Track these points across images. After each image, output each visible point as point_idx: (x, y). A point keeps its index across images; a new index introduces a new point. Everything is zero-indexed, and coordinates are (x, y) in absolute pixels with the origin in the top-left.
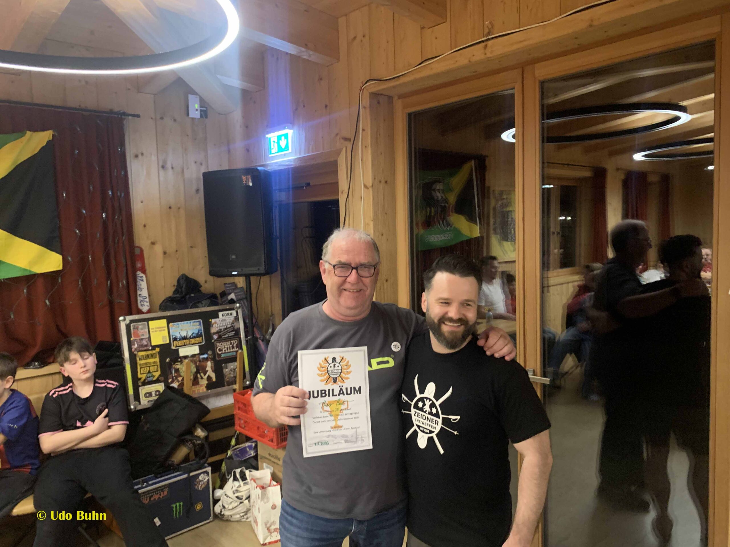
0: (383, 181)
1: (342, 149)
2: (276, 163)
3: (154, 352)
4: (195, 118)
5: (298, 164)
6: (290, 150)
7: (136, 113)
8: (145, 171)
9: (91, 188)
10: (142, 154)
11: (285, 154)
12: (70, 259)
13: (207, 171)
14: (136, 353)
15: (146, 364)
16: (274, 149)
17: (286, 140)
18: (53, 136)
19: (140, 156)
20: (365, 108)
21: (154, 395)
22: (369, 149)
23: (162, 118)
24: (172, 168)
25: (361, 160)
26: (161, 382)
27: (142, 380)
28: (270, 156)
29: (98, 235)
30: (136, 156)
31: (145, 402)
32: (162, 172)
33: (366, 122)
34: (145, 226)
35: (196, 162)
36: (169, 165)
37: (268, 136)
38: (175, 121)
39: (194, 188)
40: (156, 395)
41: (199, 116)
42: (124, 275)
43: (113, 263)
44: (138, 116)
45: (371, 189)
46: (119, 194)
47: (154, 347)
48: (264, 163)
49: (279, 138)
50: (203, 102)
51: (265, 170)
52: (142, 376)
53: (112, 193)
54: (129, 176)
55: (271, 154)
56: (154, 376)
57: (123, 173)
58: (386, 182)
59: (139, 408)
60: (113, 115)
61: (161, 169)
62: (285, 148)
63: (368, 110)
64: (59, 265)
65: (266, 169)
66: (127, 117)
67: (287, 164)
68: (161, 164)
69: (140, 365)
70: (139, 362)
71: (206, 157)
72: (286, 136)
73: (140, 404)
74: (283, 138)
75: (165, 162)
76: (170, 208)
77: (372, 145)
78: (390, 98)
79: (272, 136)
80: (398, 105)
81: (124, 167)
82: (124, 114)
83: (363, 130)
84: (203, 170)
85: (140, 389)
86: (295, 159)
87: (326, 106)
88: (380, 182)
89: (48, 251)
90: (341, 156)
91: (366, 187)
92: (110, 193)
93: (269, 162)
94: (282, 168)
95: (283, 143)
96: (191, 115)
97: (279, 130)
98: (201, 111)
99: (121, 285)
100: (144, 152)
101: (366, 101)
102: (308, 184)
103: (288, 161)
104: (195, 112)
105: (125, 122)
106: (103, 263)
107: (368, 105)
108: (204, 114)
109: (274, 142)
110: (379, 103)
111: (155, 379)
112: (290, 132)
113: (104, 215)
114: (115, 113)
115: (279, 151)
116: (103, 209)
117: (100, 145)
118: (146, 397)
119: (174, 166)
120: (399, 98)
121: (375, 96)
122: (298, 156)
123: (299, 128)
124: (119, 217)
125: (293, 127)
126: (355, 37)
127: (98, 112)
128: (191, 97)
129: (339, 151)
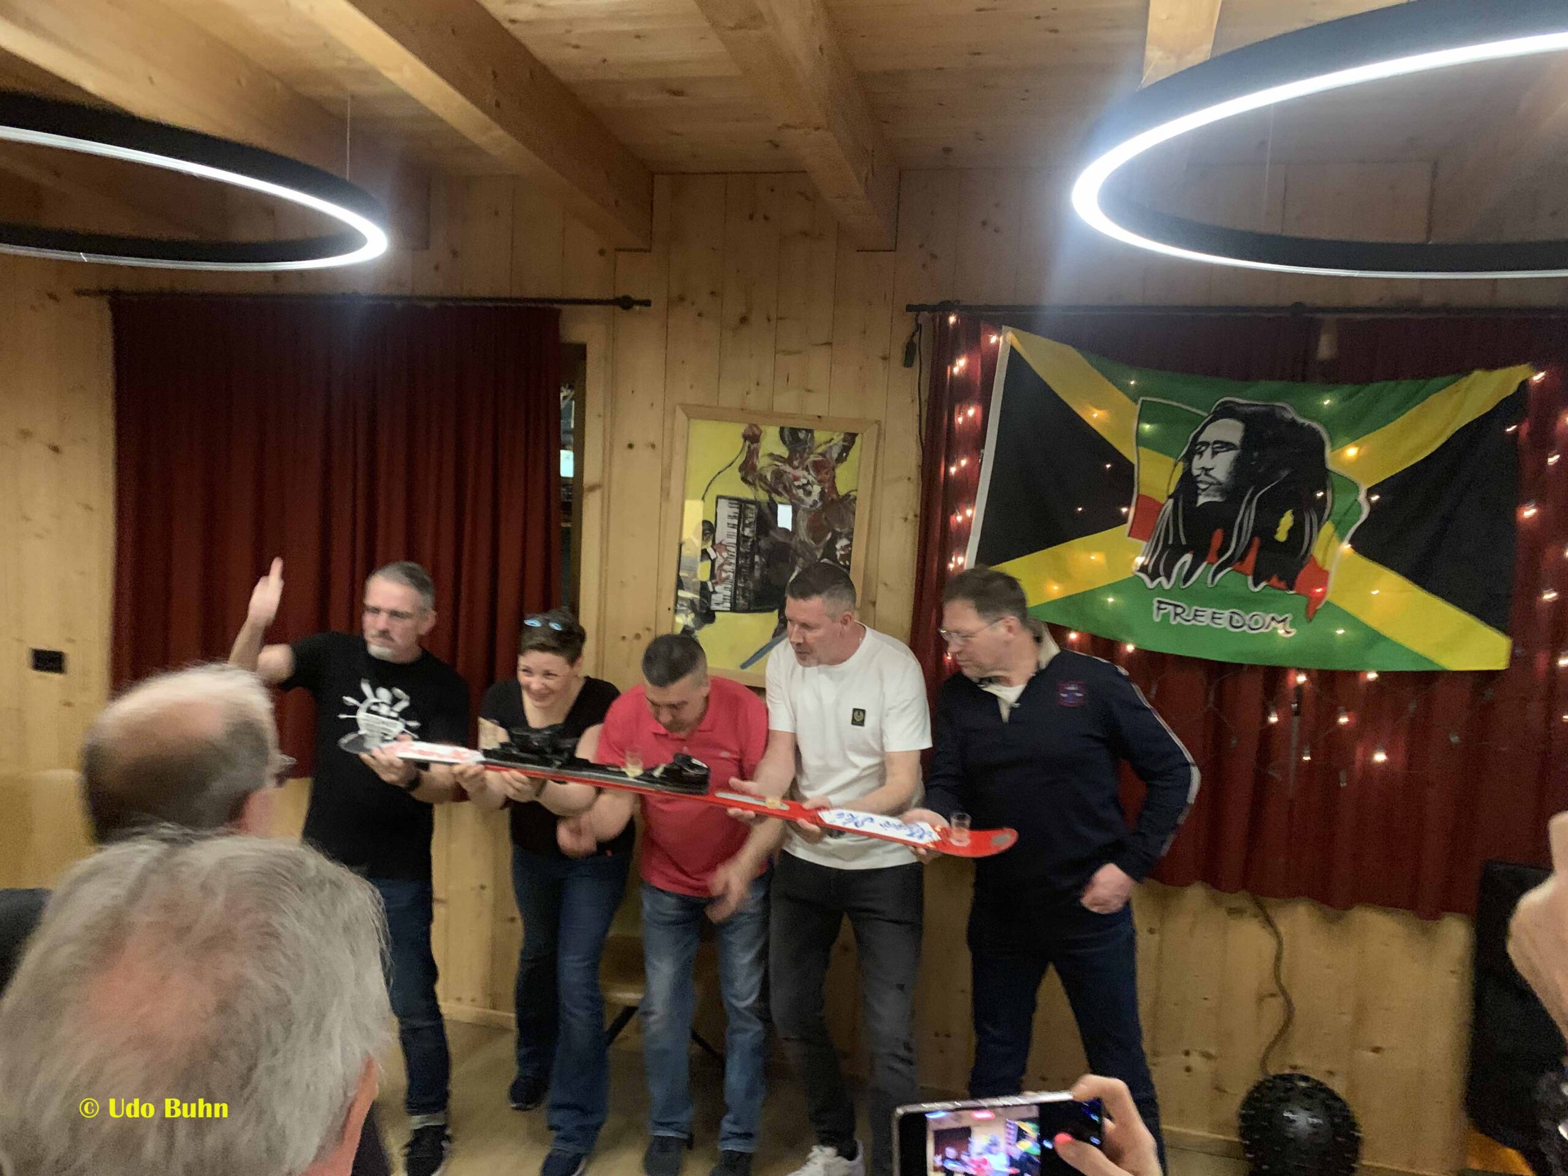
64: (1503, 660)
89: (1481, 626)
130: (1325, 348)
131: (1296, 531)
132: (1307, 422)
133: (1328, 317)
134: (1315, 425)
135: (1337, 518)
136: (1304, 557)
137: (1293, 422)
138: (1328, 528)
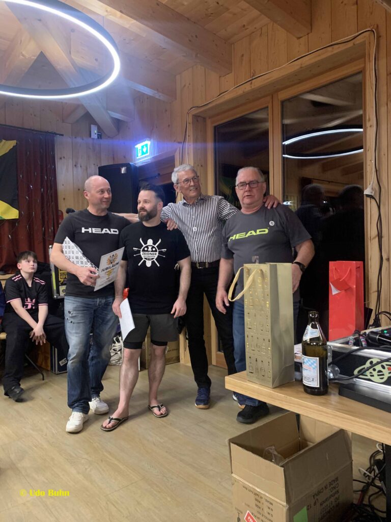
0: (200, 165)
1: (177, 149)
2: (141, 162)
4: (95, 139)
5: (153, 161)
6: (148, 154)
7: (61, 133)
8: (65, 168)
9: (36, 174)
10: (64, 158)
11: (146, 156)
12: (23, 213)
13: (101, 166)
15: (63, 273)
16: (140, 155)
17: (146, 148)
18: (16, 143)
19: (63, 158)
20: (189, 123)
22: (192, 146)
25: (188, 153)
27: (61, 282)
28: (137, 158)
29: (38, 201)
30: (61, 158)
31: (62, 295)
32: (74, 168)
33: (190, 132)
34: (64, 199)
35: (94, 164)
36: (79, 165)
37: (136, 146)
41: (97, 138)
42: (52, 225)
43: (46, 217)
44: (62, 135)
46: (51, 178)
49: (143, 147)
50: (99, 129)
51: (134, 165)
52: (61, 280)
53: (47, 177)
54: (57, 170)
57: (53, 167)
58: (202, 166)
61: (74, 167)
62: (146, 152)
63: (191, 125)
64: (17, 216)
66: (56, 135)
67: (147, 161)
68: (74, 164)
69: (60, 273)
70: (60, 272)
71: (100, 161)
73: (60, 295)
74: (145, 146)
75: (77, 163)
76: (79, 190)
78: (204, 119)
79: (139, 146)
80: (209, 122)
81: (54, 163)
82: (55, 133)
83: (189, 136)
84: (99, 166)
85: (60, 287)
86: (151, 159)
87: (169, 126)
88: (198, 165)
89: (11, 207)
90: (176, 153)
93: (136, 162)
94: (144, 164)
95: (145, 150)
96: (92, 137)
97: (142, 142)
98: (98, 134)
99: (50, 230)
100: (65, 157)
101: (190, 119)
102: (159, 174)
103: (148, 159)
104: (94, 136)
105: (55, 137)
106: (41, 218)
107: (192, 122)
108: (100, 137)
109: (140, 149)
110: (197, 121)
112: (148, 143)
113: (42, 190)
114: (49, 133)
115: (142, 154)
116: (42, 186)
117: (41, 150)
118: (63, 292)
119: (82, 166)
120: (209, 118)
121: (196, 117)
122: (153, 156)
123: (154, 140)
124: (50, 192)
125: (150, 140)
126: (185, 86)
127: (41, 132)
128: (93, 126)
129: (175, 151)
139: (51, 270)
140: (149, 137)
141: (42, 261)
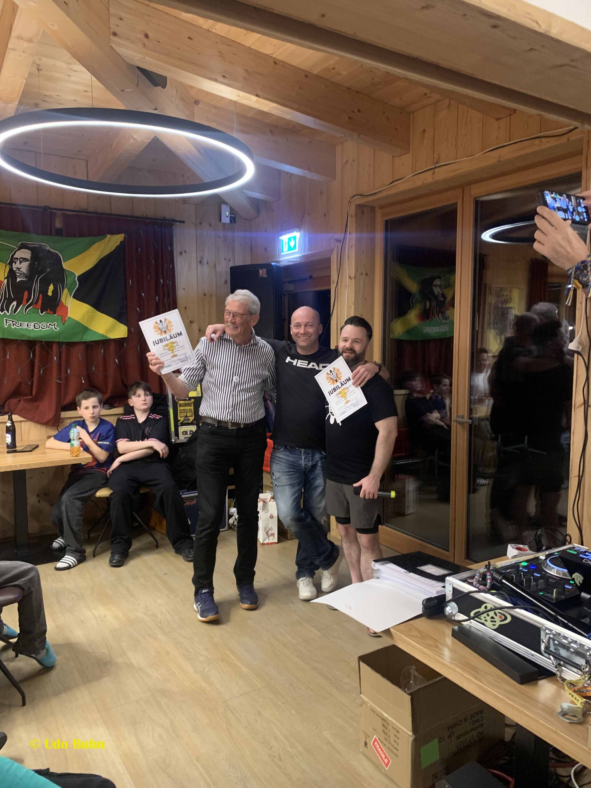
0: (364, 274)
1: (334, 248)
2: (286, 260)
3: (190, 402)
4: (226, 224)
5: (303, 260)
6: (297, 250)
7: (182, 220)
8: (187, 265)
9: (149, 277)
10: (185, 252)
11: (293, 253)
12: (132, 329)
13: (233, 265)
14: (177, 401)
15: (184, 410)
16: (285, 249)
17: (294, 242)
18: (125, 237)
19: (184, 253)
20: (352, 216)
21: (189, 434)
22: (354, 248)
23: (201, 223)
24: (207, 263)
25: (348, 257)
26: (194, 425)
27: (181, 422)
28: (282, 254)
29: (152, 313)
30: (181, 253)
31: (182, 438)
32: (199, 266)
33: (352, 227)
34: (186, 308)
35: (225, 259)
36: (205, 261)
37: (281, 238)
38: (210, 225)
39: (223, 280)
40: (190, 434)
41: (229, 222)
44: (183, 222)
45: (353, 279)
46: (168, 282)
47: (190, 399)
48: (278, 260)
49: (290, 239)
50: (232, 211)
51: (277, 266)
52: (180, 418)
53: (163, 281)
54: (176, 270)
55: (283, 252)
56: (189, 420)
57: (171, 266)
58: (367, 274)
59: (178, 442)
60: (165, 222)
61: (199, 264)
62: (293, 247)
63: (354, 219)
64: (125, 334)
65: (278, 264)
66: (175, 223)
67: (294, 260)
68: (199, 260)
69: (180, 410)
70: (179, 408)
71: (234, 254)
72: (295, 238)
73: (179, 439)
74: (292, 239)
75: (202, 258)
76: (205, 295)
77: (356, 245)
78: (373, 209)
79: (284, 238)
80: (379, 213)
82: (174, 221)
83: (350, 233)
84: (231, 264)
85: (179, 428)
86: (300, 257)
87: (325, 215)
88: (362, 274)
89: (118, 323)
90: (333, 254)
91: (350, 278)
92: (162, 281)
93: (280, 259)
94: (291, 263)
95: (292, 244)
96: (223, 221)
97: (289, 233)
98: (231, 217)
100: (187, 251)
101: (352, 211)
102: (311, 277)
103: (296, 258)
104: (226, 219)
105: (174, 227)
107: (354, 214)
108: (233, 220)
109: (286, 243)
110: (363, 212)
111: (190, 422)
112: (297, 234)
113: (157, 298)
114: (167, 220)
115: (289, 250)
116: (157, 293)
117: (156, 244)
118: (183, 434)
119: (209, 261)
120: (380, 208)
121: (360, 207)
122: (303, 254)
123: (304, 231)
124: (167, 299)
125: (300, 231)
126: (347, 162)
127: (155, 219)
128: (223, 206)
129: (332, 250)
130: (58, 224)
131: (55, 292)
132: (54, 251)
133: (59, 212)
134: (57, 252)
135: (69, 286)
136: (59, 302)
137: (49, 251)
138: (66, 291)
139: (168, 406)
140: (297, 226)
141: (157, 391)
